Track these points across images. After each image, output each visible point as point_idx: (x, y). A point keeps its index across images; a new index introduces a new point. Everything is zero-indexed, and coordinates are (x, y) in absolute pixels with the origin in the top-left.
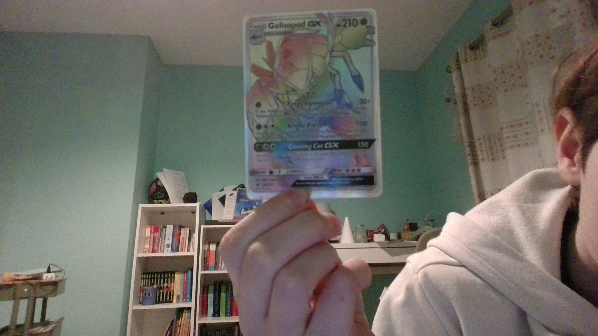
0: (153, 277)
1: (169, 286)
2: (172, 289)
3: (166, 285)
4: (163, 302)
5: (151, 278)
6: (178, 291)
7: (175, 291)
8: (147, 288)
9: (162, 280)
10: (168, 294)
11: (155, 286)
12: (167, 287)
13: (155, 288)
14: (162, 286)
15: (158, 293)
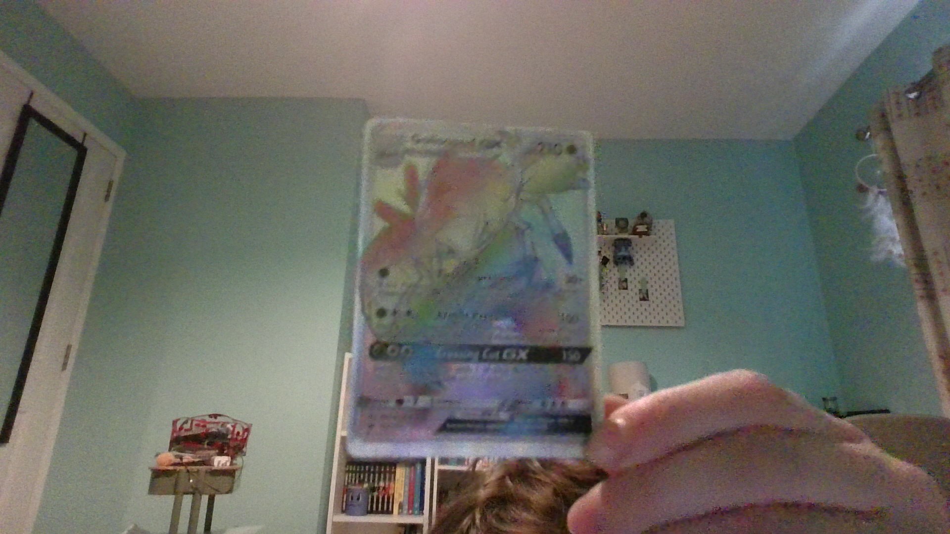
0: (362, 469)
1: (387, 486)
2: (391, 492)
3: (382, 484)
4: (377, 512)
5: (360, 472)
6: (400, 495)
7: (396, 496)
8: (353, 487)
9: (377, 475)
10: (386, 500)
11: (366, 485)
12: (384, 488)
13: (367, 489)
14: (376, 485)
15: (370, 497)
